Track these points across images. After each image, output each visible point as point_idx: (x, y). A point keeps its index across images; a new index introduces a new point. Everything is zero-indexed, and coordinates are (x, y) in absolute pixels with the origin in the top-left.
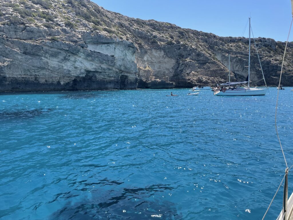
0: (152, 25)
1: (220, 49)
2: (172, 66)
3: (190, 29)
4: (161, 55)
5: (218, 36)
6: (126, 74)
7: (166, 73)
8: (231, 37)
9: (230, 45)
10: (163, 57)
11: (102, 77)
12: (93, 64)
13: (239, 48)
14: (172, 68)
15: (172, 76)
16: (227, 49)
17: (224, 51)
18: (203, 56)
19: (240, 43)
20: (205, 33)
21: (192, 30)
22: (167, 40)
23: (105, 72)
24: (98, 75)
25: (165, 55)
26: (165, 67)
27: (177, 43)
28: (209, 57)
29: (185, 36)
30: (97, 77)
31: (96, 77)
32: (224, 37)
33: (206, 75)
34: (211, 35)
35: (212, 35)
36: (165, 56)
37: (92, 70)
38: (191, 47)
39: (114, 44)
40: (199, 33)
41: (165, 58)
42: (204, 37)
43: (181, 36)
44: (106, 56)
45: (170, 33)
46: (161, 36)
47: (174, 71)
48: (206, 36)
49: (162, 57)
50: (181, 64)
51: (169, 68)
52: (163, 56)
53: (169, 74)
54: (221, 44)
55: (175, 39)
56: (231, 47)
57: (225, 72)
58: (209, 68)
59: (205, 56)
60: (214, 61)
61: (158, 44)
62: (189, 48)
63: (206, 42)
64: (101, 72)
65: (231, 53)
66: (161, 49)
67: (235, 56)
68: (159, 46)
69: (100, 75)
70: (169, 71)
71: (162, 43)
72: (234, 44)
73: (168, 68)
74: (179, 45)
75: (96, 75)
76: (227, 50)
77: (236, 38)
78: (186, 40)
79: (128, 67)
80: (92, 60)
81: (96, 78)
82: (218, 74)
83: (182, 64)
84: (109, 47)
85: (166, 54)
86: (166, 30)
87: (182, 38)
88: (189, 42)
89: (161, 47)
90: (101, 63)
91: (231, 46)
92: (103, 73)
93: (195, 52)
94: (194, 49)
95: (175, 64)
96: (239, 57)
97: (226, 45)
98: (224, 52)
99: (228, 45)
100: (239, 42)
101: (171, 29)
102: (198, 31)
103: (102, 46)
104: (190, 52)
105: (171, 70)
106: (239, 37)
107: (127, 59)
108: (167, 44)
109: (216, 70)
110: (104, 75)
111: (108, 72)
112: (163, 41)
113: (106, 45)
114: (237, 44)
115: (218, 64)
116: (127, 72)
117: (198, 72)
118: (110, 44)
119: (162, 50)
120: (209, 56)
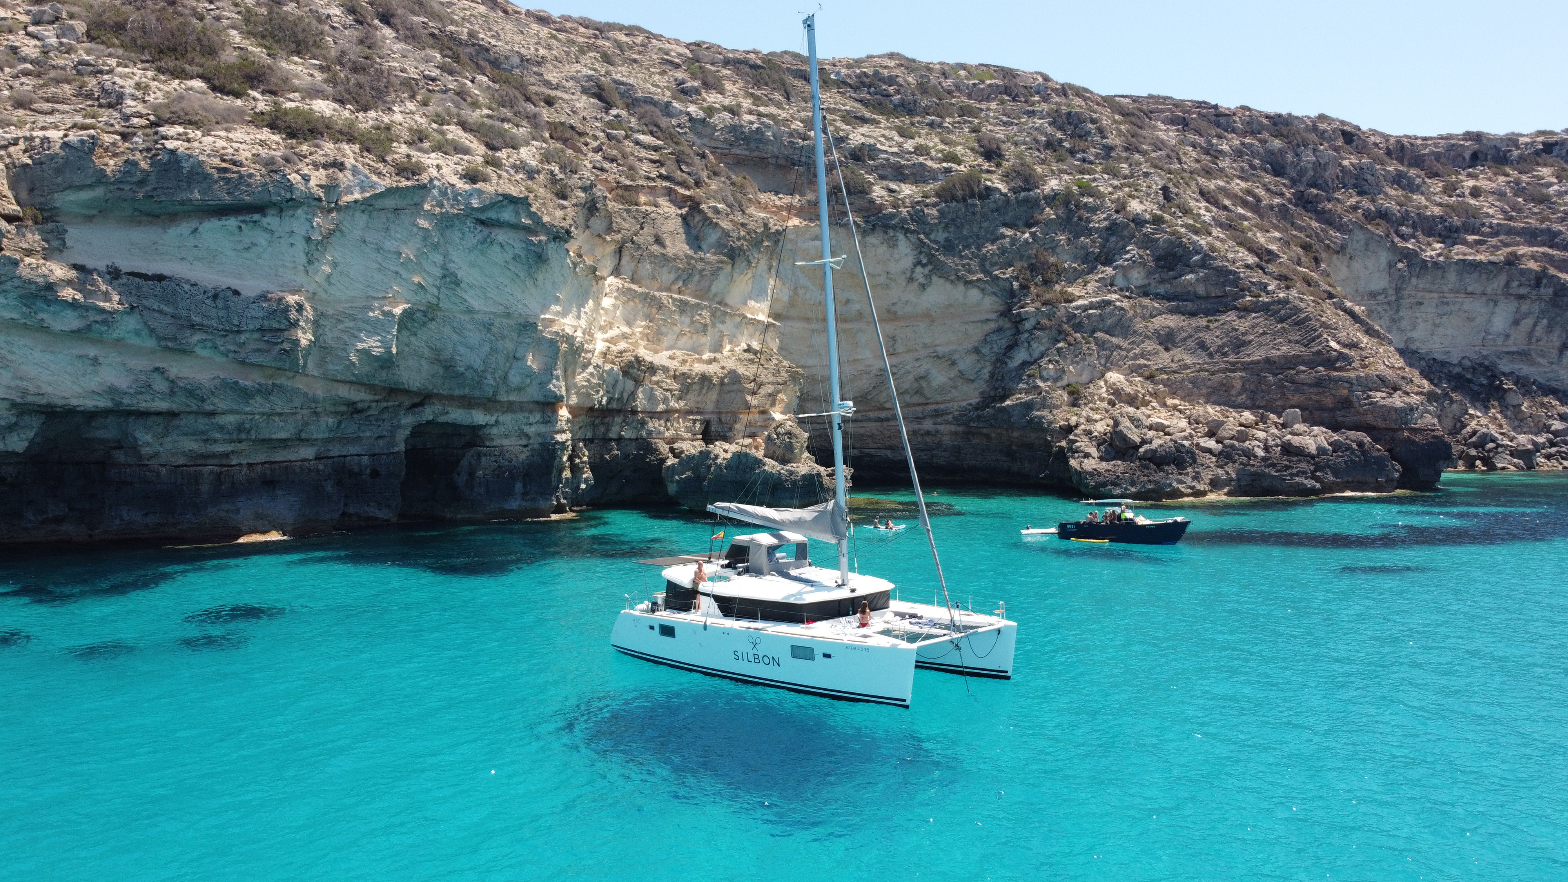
0: (863, 84)
1: (1383, 215)
2: (976, 333)
3: (1165, 98)
4: (894, 268)
5: (1375, 133)
6: (457, 415)
7: (934, 384)
8: (1477, 137)
9: (1471, 183)
10: (911, 279)
11: (192, 445)
12: (95, 361)
13: (1533, 200)
14: (976, 351)
15: (974, 401)
16: (1437, 211)
17: (1414, 226)
18: (1203, 265)
19: (1545, 171)
20: (1267, 117)
21: (1178, 104)
22: (948, 170)
23: (212, 414)
24: (148, 438)
25: (924, 266)
26: (925, 346)
27: (1015, 191)
28: (1248, 272)
29: (1097, 138)
30: (145, 450)
31: (135, 448)
32: (1425, 139)
33: (1214, 398)
34: (1315, 128)
35: (1322, 126)
36: (926, 276)
37: (89, 403)
38: (1121, 208)
39: (300, 212)
40: (1223, 120)
41: (923, 287)
42: (1263, 142)
43: (1066, 145)
44: (215, 297)
45: (986, 128)
46: (909, 145)
47: (986, 374)
48: (1278, 135)
49: (902, 281)
50: (1028, 325)
51: (953, 352)
52: (913, 272)
53: (955, 393)
54: (1398, 180)
55: (1006, 164)
56: (1472, 202)
57: (1352, 375)
58: (1239, 345)
59: (1216, 269)
60: (1279, 302)
61: (872, 201)
62: (1099, 221)
63: (1278, 171)
64: (172, 415)
65: (1471, 238)
66: (894, 228)
67: (1500, 256)
68: (881, 207)
69: (166, 433)
70: (953, 373)
71: (907, 190)
72: (1501, 179)
73: (941, 350)
74: (1027, 200)
75: (138, 435)
76: (1434, 217)
77: (1512, 140)
78: (1099, 169)
79: (469, 367)
80: (79, 331)
81: (141, 457)
82: (1297, 391)
83: (1038, 327)
84: (262, 239)
85: (929, 262)
86: (964, 111)
87: (1072, 152)
88: (1115, 175)
89: (892, 216)
90: (167, 348)
91: (1476, 192)
92: (185, 422)
93: (1147, 242)
94: (1138, 221)
95: (993, 326)
96: (1533, 265)
97: (1436, 186)
98: (1413, 236)
99: (1450, 189)
100: (1538, 164)
101: (1002, 102)
102: (1216, 107)
103: (195, 230)
104: (1113, 239)
105: (967, 363)
106: (1541, 133)
107: (470, 311)
108: (938, 195)
109: (1291, 362)
110: (203, 433)
111: (232, 412)
112: (918, 175)
113: (232, 222)
114: (1524, 178)
115: (1307, 319)
116: (468, 403)
117: (1150, 378)
118: (271, 211)
119: (901, 236)
120: (1247, 266)
